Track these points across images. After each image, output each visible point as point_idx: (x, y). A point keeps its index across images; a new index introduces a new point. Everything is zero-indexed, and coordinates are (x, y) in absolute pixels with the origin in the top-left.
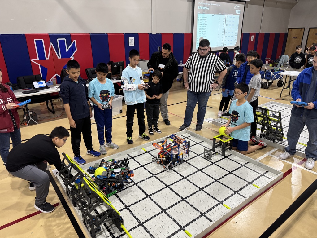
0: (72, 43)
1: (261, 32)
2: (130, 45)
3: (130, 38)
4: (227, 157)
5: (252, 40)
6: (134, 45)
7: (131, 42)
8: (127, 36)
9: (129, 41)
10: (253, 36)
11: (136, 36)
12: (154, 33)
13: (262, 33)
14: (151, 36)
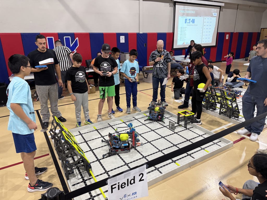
0: (76, 40)
1: (235, 32)
2: (121, 42)
3: (121, 37)
4: (188, 129)
5: (227, 38)
6: (124, 42)
7: (122, 39)
8: (119, 35)
9: (121, 39)
10: (227, 36)
11: (126, 35)
12: (141, 32)
13: (237, 33)
14: (138, 35)
